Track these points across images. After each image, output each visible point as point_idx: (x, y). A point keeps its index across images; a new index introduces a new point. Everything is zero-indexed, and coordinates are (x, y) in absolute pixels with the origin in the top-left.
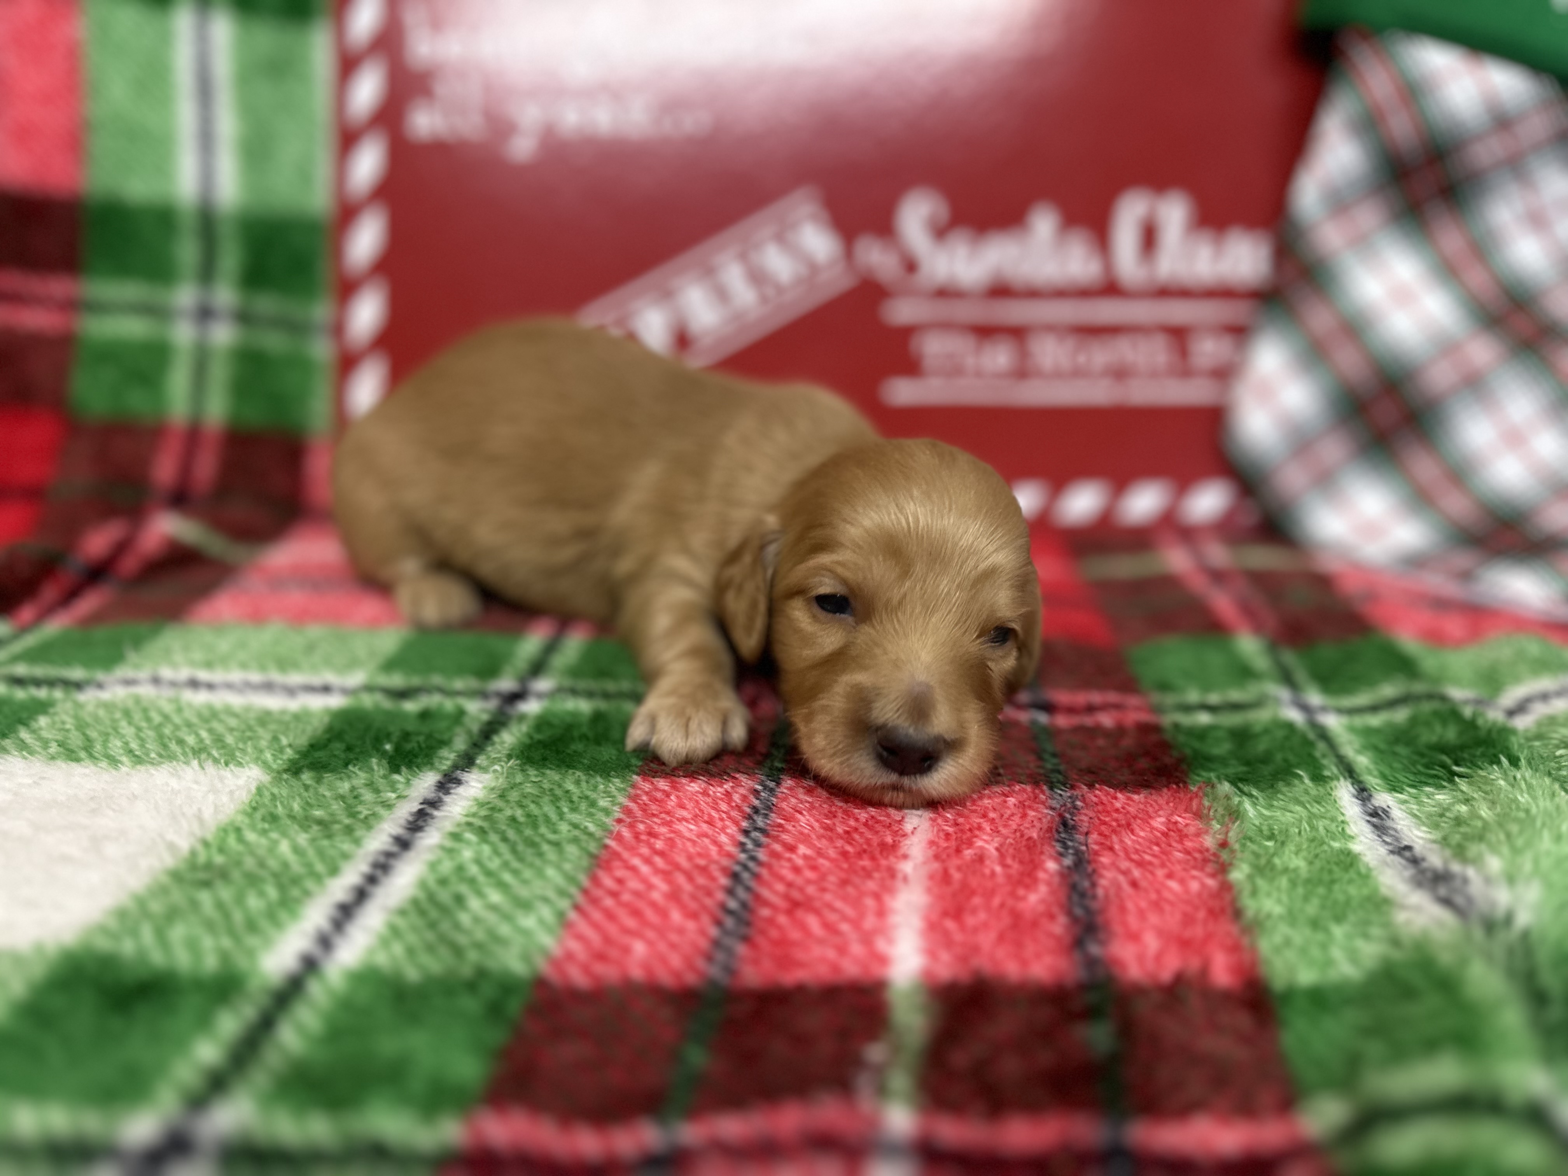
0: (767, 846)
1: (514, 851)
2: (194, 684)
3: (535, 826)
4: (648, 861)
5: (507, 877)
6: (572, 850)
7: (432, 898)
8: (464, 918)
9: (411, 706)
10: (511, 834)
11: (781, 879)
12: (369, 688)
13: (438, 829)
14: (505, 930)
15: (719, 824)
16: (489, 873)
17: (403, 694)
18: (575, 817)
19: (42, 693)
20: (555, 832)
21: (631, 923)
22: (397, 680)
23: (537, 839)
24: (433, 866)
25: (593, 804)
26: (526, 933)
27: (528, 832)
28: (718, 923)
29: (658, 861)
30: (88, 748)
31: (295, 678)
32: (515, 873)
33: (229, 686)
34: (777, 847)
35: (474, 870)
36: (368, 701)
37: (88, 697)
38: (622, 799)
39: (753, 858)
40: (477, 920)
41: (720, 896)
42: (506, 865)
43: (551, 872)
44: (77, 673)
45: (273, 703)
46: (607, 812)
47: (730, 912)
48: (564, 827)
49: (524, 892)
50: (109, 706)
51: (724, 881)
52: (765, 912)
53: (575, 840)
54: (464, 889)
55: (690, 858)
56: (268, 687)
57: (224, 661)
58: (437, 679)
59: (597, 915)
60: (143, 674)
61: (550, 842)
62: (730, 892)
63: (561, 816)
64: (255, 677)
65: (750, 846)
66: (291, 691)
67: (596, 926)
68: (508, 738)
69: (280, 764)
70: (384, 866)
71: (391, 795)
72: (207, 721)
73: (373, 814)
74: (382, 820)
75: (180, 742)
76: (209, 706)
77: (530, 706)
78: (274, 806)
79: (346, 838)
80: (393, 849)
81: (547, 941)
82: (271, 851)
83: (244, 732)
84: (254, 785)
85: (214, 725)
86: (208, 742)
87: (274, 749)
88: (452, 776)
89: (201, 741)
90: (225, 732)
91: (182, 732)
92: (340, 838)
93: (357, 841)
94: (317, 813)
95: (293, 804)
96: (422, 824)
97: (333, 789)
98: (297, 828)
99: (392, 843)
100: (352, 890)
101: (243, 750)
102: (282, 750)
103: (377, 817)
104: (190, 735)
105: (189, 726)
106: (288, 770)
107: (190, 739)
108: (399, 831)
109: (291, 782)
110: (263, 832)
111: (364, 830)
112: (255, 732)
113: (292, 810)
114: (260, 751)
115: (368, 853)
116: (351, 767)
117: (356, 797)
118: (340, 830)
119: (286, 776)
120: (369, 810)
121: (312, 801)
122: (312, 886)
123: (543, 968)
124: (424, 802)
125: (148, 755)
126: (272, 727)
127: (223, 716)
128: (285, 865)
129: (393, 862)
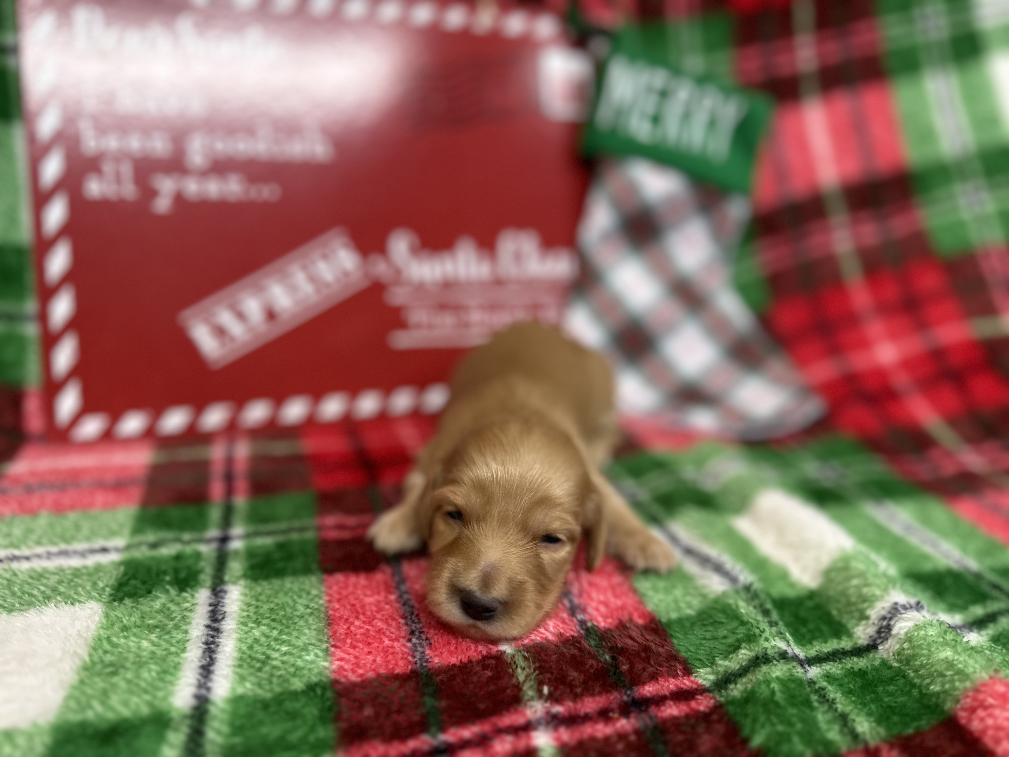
1: (281, 624)
2: (14, 558)
3: (284, 610)
5: (284, 637)
6: (312, 619)
7: (249, 656)
8: (275, 663)
9: (166, 552)
12: (132, 546)
13: (231, 619)
14: (300, 663)
16: (274, 639)
17: (156, 545)
18: (303, 602)
20: (297, 611)
22: (147, 538)
23: (289, 616)
24: (240, 640)
25: (308, 593)
26: (313, 662)
27: (282, 614)
31: (79, 546)
32: (288, 634)
35: (264, 639)
36: (138, 553)
38: (324, 589)
40: (283, 662)
42: (281, 632)
43: (306, 631)
45: (75, 562)
48: (300, 608)
49: (299, 643)
53: (311, 614)
54: (264, 649)
56: (64, 553)
57: (24, 542)
59: (346, 648)
61: (297, 616)
63: (295, 602)
64: (52, 549)
66: (83, 554)
67: (348, 653)
68: (236, 565)
69: (105, 598)
70: (213, 643)
71: (187, 605)
72: (38, 580)
73: (185, 616)
74: (193, 619)
75: (30, 595)
76: (33, 570)
77: (236, 545)
78: (122, 621)
79: (178, 631)
80: (211, 633)
81: (326, 664)
82: (139, 648)
83: (69, 583)
84: (100, 611)
85: (45, 581)
86: (48, 592)
87: (97, 590)
88: (218, 589)
89: (43, 592)
90: (56, 585)
91: (26, 588)
92: (174, 633)
93: (186, 632)
94: (151, 622)
95: (133, 619)
96: (220, 617)
97: (152, 607)
98: (146, 632)
99: (207, 630)
100: (203, 657)
101: (77, 593)
102: (103, 589)
103: (188, 617)
104: (34, 590)
105: (29, 584)
106: (114, 600)
107: (35, 592)
108: (208, 622)
109: (122, 607)
110: (126, 637)
111: (186, 625)
112: (77, 582)
113: (135, 622)
114: (89, 592)
115: (197, 637)
116: (154, 593)
117: (168, 609)
118: (172, 628)
119: (116, 604)
120: (180, 614)
121: (144, 615)
122: (176, 660)
123: (333, 676)
124: (211, 605)
125: (13, 605)
126: (85, 577)
127: (47, 575)
128: (153, 653)
129: (217, 640)
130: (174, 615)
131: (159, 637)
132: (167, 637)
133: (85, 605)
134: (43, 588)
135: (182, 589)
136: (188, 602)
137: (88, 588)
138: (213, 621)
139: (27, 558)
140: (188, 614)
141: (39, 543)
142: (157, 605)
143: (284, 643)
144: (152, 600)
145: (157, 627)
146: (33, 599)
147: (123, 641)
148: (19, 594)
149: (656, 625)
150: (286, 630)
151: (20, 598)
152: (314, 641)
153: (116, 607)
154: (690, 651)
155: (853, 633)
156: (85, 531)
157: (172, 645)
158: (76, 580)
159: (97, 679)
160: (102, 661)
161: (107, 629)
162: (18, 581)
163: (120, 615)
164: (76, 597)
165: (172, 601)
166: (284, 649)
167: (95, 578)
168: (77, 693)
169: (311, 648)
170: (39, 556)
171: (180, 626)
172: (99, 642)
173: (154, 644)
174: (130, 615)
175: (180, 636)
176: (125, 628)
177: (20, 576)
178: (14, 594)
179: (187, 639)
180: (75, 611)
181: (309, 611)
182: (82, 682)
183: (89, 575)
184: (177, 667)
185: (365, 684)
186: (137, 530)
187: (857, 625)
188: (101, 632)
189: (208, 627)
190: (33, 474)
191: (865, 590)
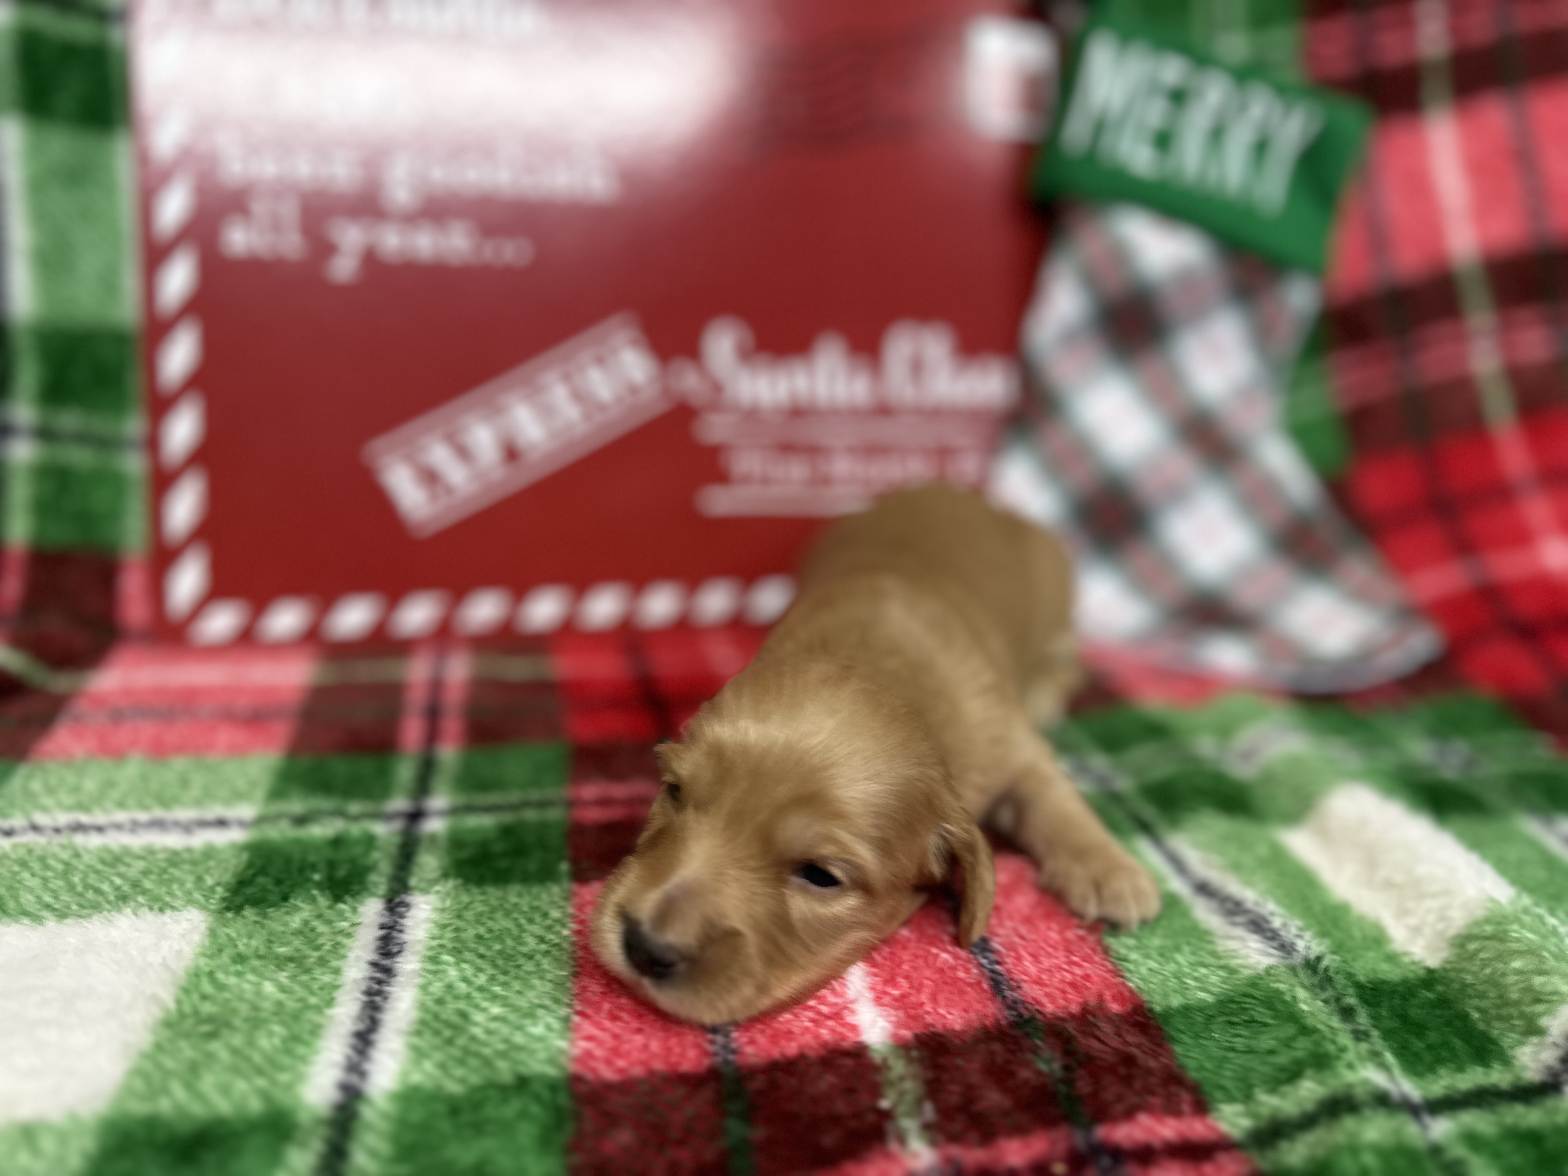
1: (494, 966)
3: (501, 940)
6: (547, 961)
7: (436, 1017)
9: (317, 832)
10: (484, 950)
12: (267, 819)
13: (413, 953)
16: (481, 989)
17: (303, 820)
18: (534, 929)
20: (523, 945)
22: (292, 806)
23: (509, 953)
24: (424, 988)
25: (545, 915)
26: (541, 1039)
27: (499, 947)
31: (183, 814)
32: (504, 984)
35: (463, 987)
38: (572, 910)
40: (489, 1032)
42: (492, 978)
43: (536, 982)
46: (561, 923)
48: (529, 940)
56: (158, 825)
57: (99, 801)
59: (597, 1017)
60: (17, 821)
61: (522, 954)
63: (521, 928)
64: (140, 815)
66: (185, 828)
67: (600, 1026)
68: (429, 858)
69: (214, 903)
70: (379, 993)
71: (344, 924)
72: (112, 865)
73: (338, 944)
74: (351, 949)
75: (98, 891)
76: (106, 849)
77: (434, 826)
78: (236, 946)
79: (325, 970)
80: (378, 975)
81: (562, 1044)
82: (259, 993)
83: (160, 875)
84: (203, 927)
85: (122, 869)
86: (126, 888)
87: (203, 890)
88: (397, 900)
89: (118, 888)
90: (140, 876)
91: (92, 879)
92: (317, 972)
93: (337, 971)
94: (282, 950)
95: (254, 943)
96: (395, 949)
97: (286, 924)
98: (272, 967)
99: (373, 969)
100: (360, 1018)
101: (171, 894)
102: (212, 889)
103: (344, 946)
104: (103, 882)
105: (97, 872)
106: (228, 909)
107: (105, 887)
108: (373, 957)
109: (240, 921)
110: (239, 974)
111: (338, 959)
112: (171, 874)
113: (257, 949)
114: (189, 893)
115: (355, 981)
116: (292, 901)
117: (313, 930)
118: (315, 963)
119: (230, 915)
120: (331, 940)
121: (273, 938)
122: (316, 1018)
123: (572, 1068)
124: (382, 927)
125: (68, 907)
126: (186, 867)
127: (127, 860)
128: (279, 1004)
129: (387, 989)
130: (321, 941)
131: (293, 978)
132: (305, 978)
133: (180, 913)
134: (118, 881)
135: (338, 898)
136: (345, 920)
137: (189, 885)
138: (382, 954)
139: (100, 829)
140: (345, 941)
141: (121, 805)
142: (295, 921)
143: (495, 997)
144: (288, 913)
145: (291, 959)
146: (101, 899)
147: (232, 980)
148: (80, 889)
149: (1145, 1016)
150: (502, 978)
151: (81, 895)
152: (547, 1002)
153: (228, 920)
154: (1206, 1070)
155: (1514, 1057)
156: (195, 790)
157: (312, 993)
158: (172, 870)
159: (183, 1044)
160: (196, 1013)
161: (211, 957)
162: (81, 867)
163: (234, 935)
164: (168, 899)
165: (319, 916)
166: (496, 1010)
167: (200, 869)
168: (148, 1066)
169: (540, 1012)
170: (118, 827)
171: (328, 961)
172: (194, 979)
173: (283, 989)
174: (250, 937)
175: (327, 978)
176: (240, 959)
177: (86, 858)
178: (71, 887)
179: (337, 983)
180: (165, 924)
181: (543, 947)
182: (159, 1047)
183: (194, 863)
184: (316, 1031)
185: (626, 1086)
186: (277, 793)
187: (1522, 1043)
188: (203, 961)
189: (374, 964)
190: (127, 693)
191: (1538, 980)
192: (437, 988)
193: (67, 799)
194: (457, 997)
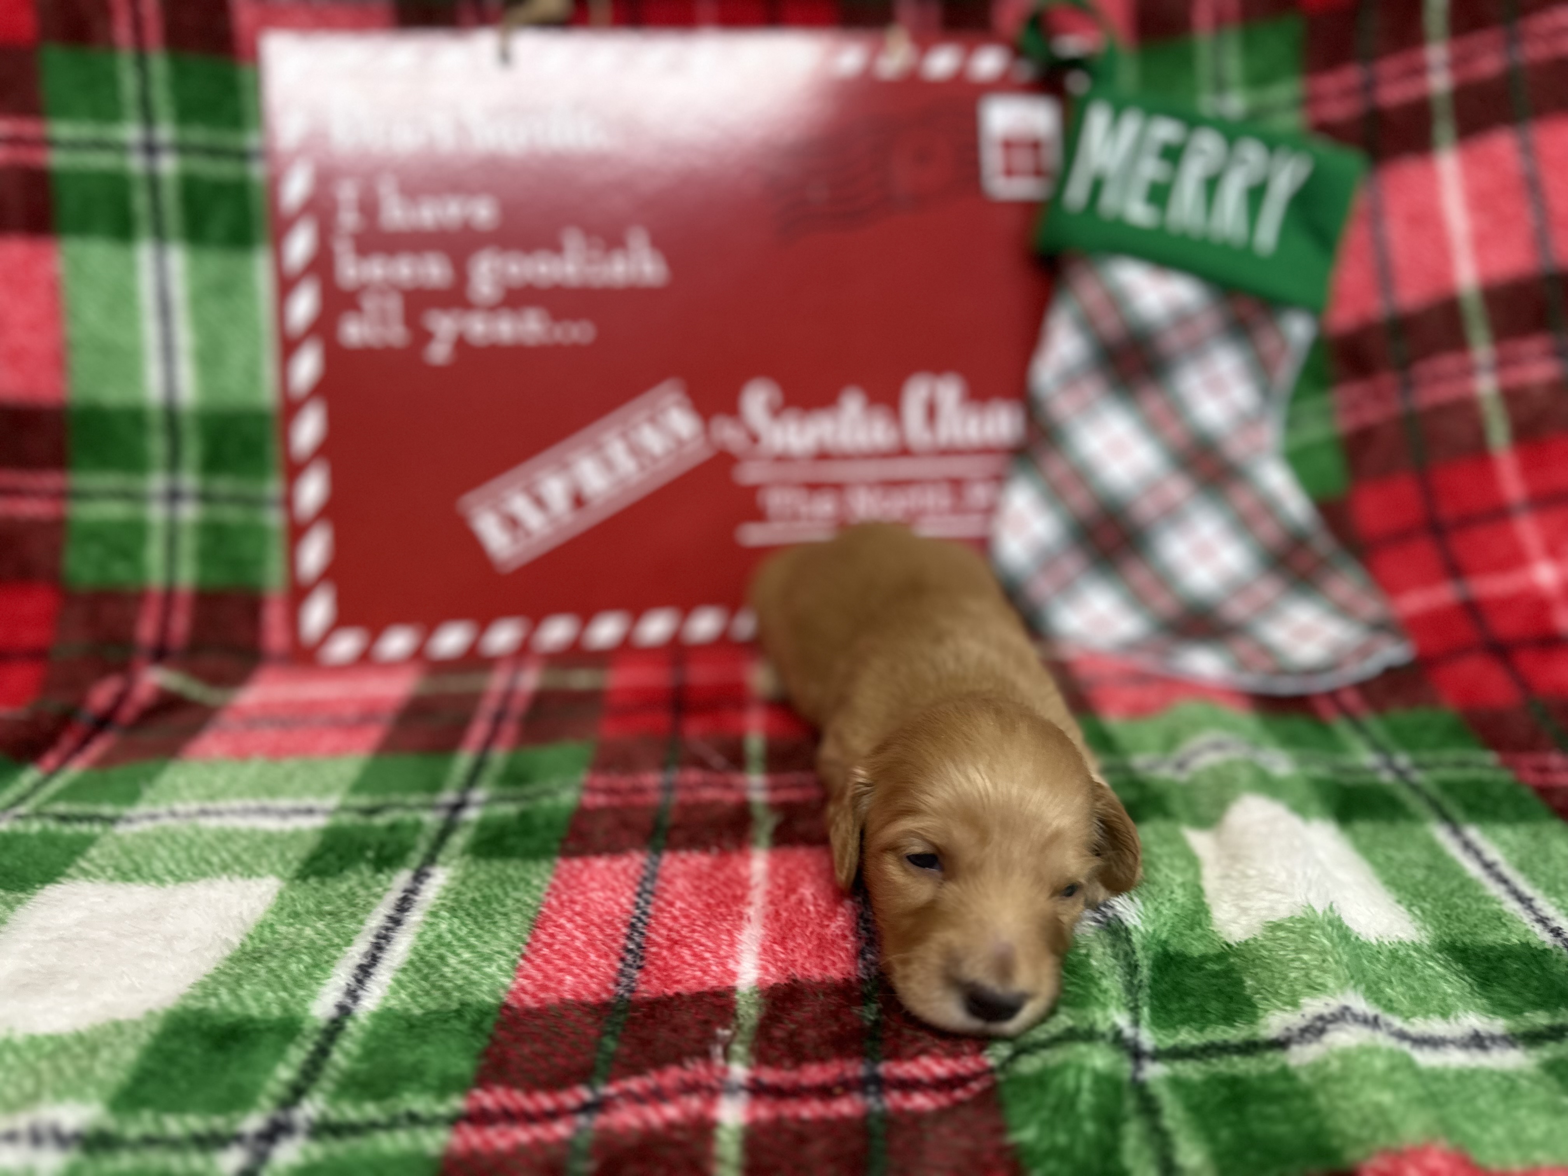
0: (654, 904)
1: (476, 922)
2: (204, 813)
3: (489, 903)
4: (570, 920)
5: (472, 940)
6: (516, 918)
7: (422, 958)
8: (447, 971)
9: (380, 821)
10: (473, 910)
11: (664, 925)
12: (343, 808)
13: (420, 909)
14: (476, 976)
15: (619, 891)
16: (460, 939)
17: (371, 811)
18: (517, 895)
19: (84, 828)
20: (503, 906)
21: (562, 964)
22: (364, 800)
23: (491, 912)
24: (420, 936)
25: (528, 883)
26: (491, 977)
27: (484, 908)
28: (622, 960)
29: (578, 919)
30: (138, 870)
31: (285, 803)
32: (478, 937)
33: (233, 812)
34: (661, 904)
35: (449, 937)
36: (347, 819)
37: (121, 829)
38: (550, 878)
39: (644, 913)
40: (456, 972)
41: (623, 941)
42: (471, 932)
43: (503, 934)
44: (107, 810)
45: (271, 824)
46: (539, 888)
47: (630, 951)
48: (509, 902)
49: (486, 950)
50: (144, 836)
51: (625, 930)
52: (654, 949)
53: (519, 910)
54: (443, 951)
55: (600, 916)
56: (264, 811)
57: (223, 793)
58: (395, 797)
59: (538, 961)
60: (162, 809)
61: (501, 914)
62: (629, 938)
63: (506, 894)
64: (252, 803)
65: (642, 904)
66: (284, 814)
67: (538, 968)
68: (459, 840)
69: (289, 874)
70: (386, 937)
71: (378, 889)
72: (222, 842)
73: (369, 902)
74: (377, 906)
75: (208, 862)
76: (221, 829)
78: (295, 905)
79: (354, 920)
80: (390, 925)
81: (506, 981)
82: (300, 936)
83: (255, 851)
84: (276, 890)
85: (230, 845)
86: (229, 860)
87: (283, 863)
88: (424, 871)
89: (223, 860)
90: (241, 852)
91: (206, 853)
92: (348, 921)
93: (361, 922)
94: (327, 907)
95: (308, 903)
96: (408, 907)
98: (316, 919)
99: (387, 920)
100: (365, 955)
101: (259, 865)
102: (290, 862)
103: (372, 905)
104: (213, 856)
105: (211, 848)
106: (298, 878)
107: (214, 859)
108: (391, 912)
109: (304, 887)
110: (290, 924)
111: (365, 914)
112: (264, 850)
113: (309, 908)
114: (272, 865)
115: (371, 929)
118: (347, 916)
119: (298, 882)
120: (365, 901)
121: (324, 899)
122: (336, 953)
123: (506, 998)
124: (404, 891)
125: (185, 874)
126: (276, 845)
127: (235, 838)
128: (313, 942)
129: (392, 935)
130: (357, 901)
131: (328, 926)
132: (337, 925)
133: (262, 879)
134: (224, 855)
135: (380, 869)
136: (380, 886)
137: (274, 859)
138: (398, 910)
140: (374, 901)
141: (240, 795)
143: (469, 947)
144: (340, 881)
145: (330, 913)
146: (209, 868)
147: (285, 928)
148: (196, 859)
150: (478, 932)
151: (196, 864)
152: (505, 949)
153: (296, 886)
155: (1263, 1017)
157: (339, 936)
158: (265, 847)
159: (237, 967)
161: (275, 913)
162: (200, 843)
163: (296, 897)
164: (256, 868)
166: (466, 955)
167: (286, 847)
169: (497, 957)
171: (357, 915)
173: (319, 933)
174: (307, 898)
175: (353, 927)
176: (295, 914)
177: (205, 835)
178: (191, 858)
179: (359, 930)
180: (249, 887)
181: (519, 907)
182: (220, 971)
183: (283, 842)
184: (333, 962)
185: (540, 1012)
188: (268, 916)
189: (389, 917)
192: (430, 937)
193: (201, 791)
194: (442, 945)
